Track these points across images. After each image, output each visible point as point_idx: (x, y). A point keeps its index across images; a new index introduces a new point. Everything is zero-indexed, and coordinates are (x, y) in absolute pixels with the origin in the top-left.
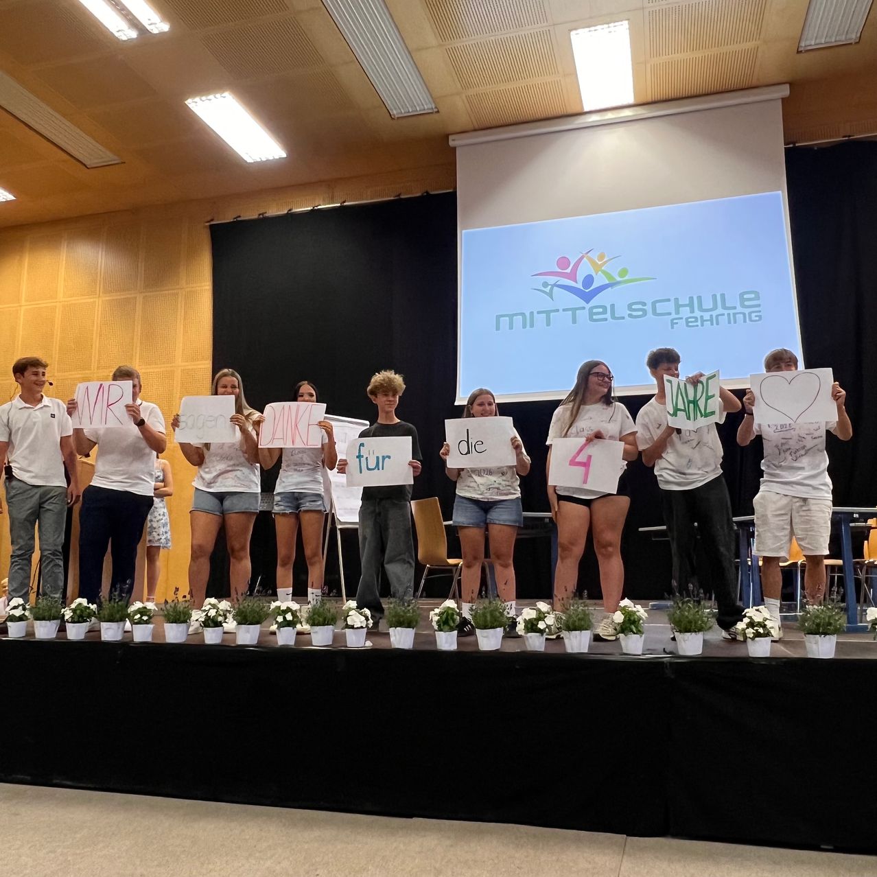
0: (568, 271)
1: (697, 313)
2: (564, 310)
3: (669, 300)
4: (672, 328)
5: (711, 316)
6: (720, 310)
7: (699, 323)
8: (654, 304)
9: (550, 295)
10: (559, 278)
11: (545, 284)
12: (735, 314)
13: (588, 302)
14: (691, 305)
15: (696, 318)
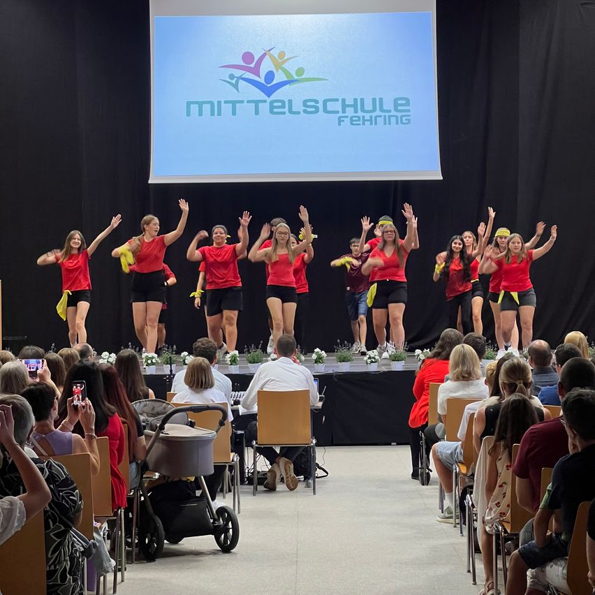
0: (252, 65)
1: (360, 114)
2: (248, 102)
3: (337, 100)
4: (339, 125)
5: (371, 117)
6: (378, 113)
7: (361, 122)
8: (325, 102)
9: (236, 86)
10: (244, 72)
11: (232, 77)
12: (390, 117)
13: (269, 97)
14: (355, 106)
15: (359, 117)
